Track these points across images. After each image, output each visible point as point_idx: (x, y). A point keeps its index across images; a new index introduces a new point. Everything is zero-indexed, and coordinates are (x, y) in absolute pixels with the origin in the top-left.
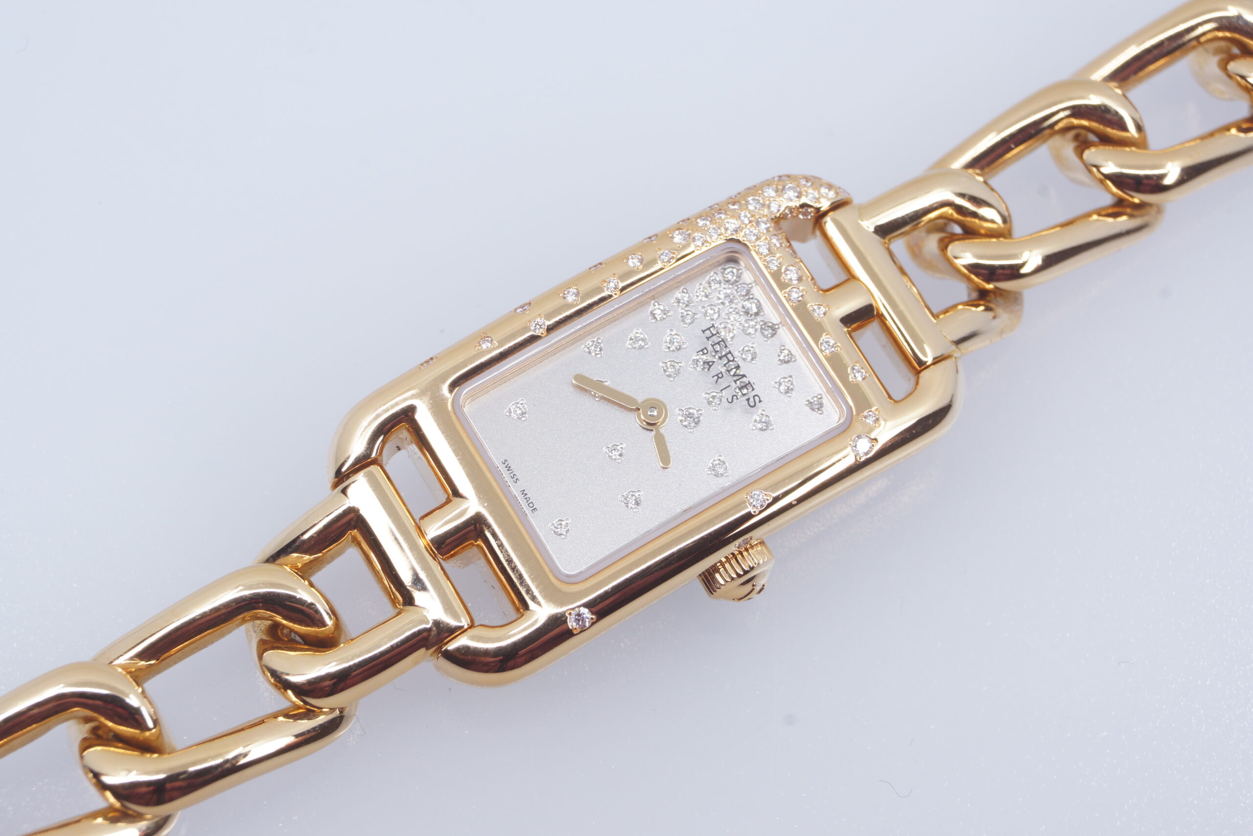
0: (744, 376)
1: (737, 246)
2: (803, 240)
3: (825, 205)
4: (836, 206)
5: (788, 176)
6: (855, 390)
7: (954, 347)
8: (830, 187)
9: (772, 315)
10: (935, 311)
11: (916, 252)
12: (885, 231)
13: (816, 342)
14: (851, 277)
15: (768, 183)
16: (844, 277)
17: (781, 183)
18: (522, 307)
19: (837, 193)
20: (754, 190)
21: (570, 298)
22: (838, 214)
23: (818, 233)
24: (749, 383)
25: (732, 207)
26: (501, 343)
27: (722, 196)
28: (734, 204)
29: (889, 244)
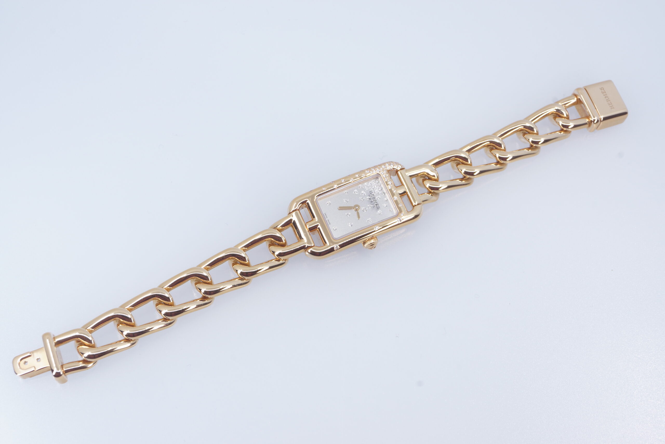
0: (377, 202)
1: (379, 175)
2: (393, 176)
3: (399, 169)
4: (401, 169)
5: (392, 162)
6: (399, 208)
7: (422, 202)
8: (400, 165)
9: (384, 190)
10: (419, 194)
11: (418, 181)
12: (410, 176)
13: (393, 198)
14: (402, 184)
15: (387, 163)
16: (401, 184)
17: (390, 163)
18: (332, 182)
19: (402, 167)
20: (384, 164)
21: (343, 181)
22: (402, 171)
23: (396, 174)
24: (378, 204)
25: (379, 167)
26: (328, 189)
27: (377, 164)
28: (379, 166)
29: (411, 179)
